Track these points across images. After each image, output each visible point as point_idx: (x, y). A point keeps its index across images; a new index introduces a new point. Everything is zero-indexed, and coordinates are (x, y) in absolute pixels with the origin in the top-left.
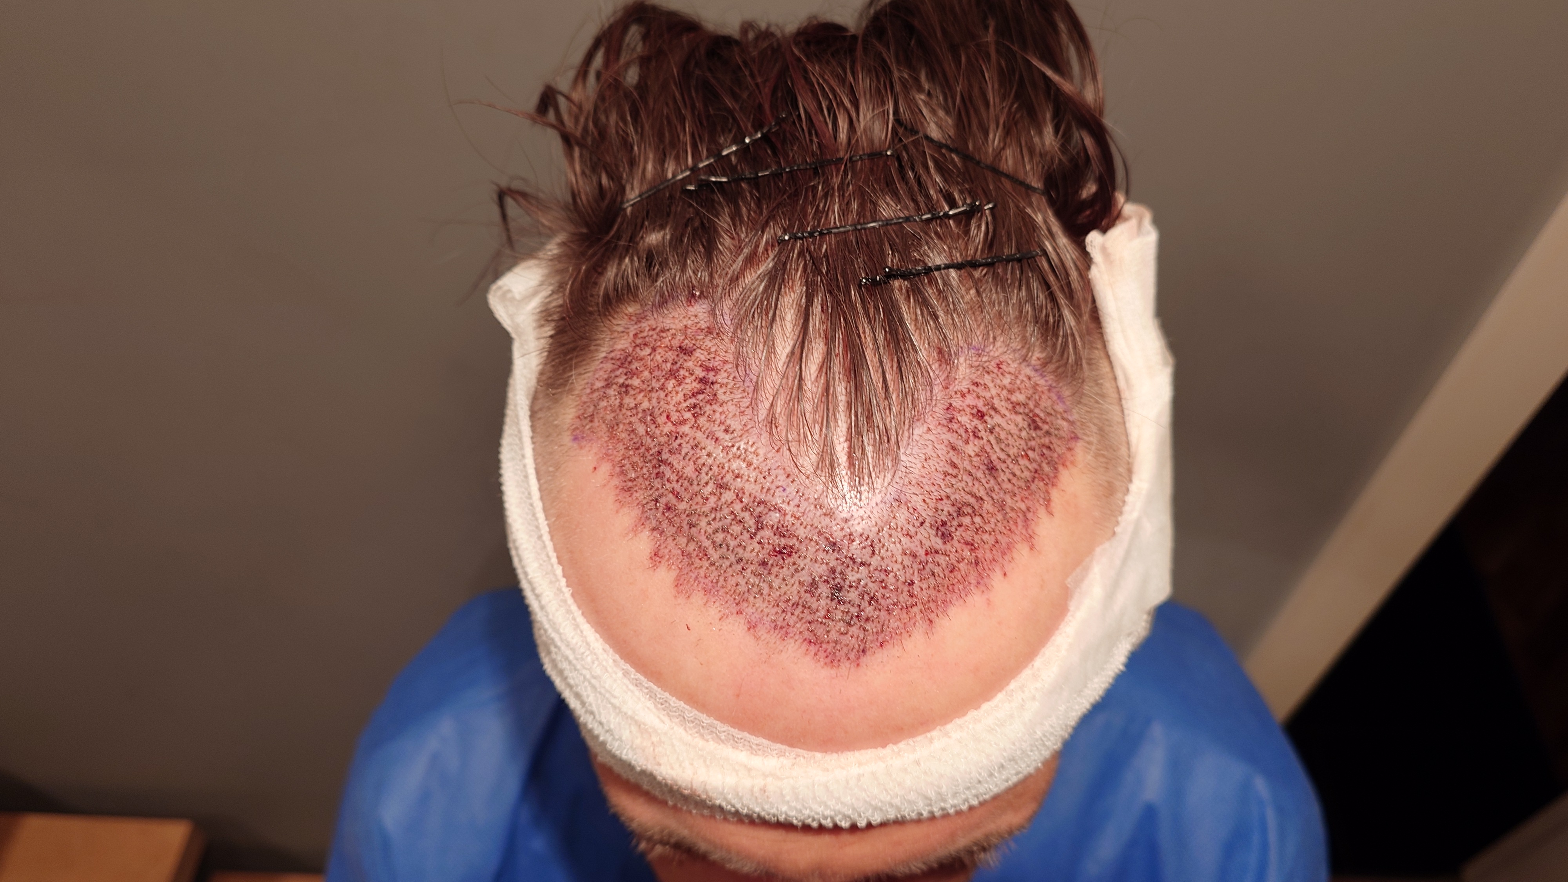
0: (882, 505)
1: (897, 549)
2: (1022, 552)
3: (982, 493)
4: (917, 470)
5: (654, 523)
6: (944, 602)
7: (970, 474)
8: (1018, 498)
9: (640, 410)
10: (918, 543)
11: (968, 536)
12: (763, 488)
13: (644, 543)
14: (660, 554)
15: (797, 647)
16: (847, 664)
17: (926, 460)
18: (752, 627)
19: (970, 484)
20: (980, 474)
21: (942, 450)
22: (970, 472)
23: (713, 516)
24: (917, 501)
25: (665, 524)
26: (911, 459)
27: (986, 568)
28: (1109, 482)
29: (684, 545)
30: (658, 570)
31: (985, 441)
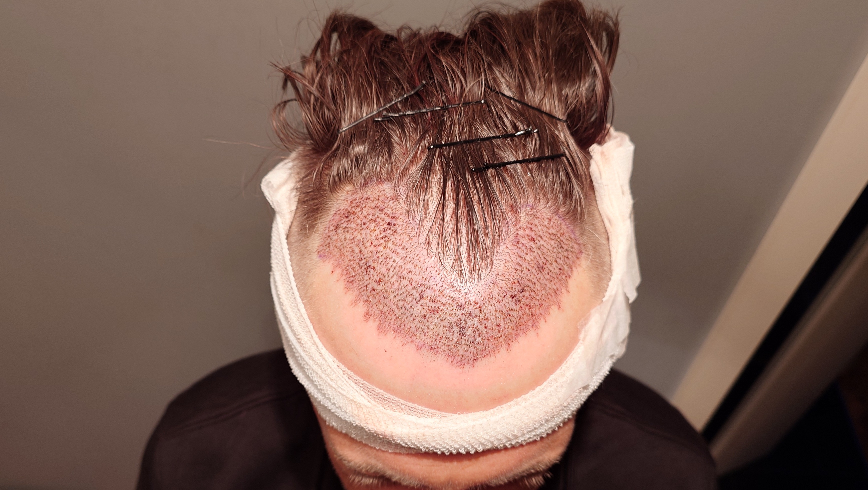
0: (484, 286)
1: (492, 309)
2: (554, 310)
3: (535, 280)
4: (502, 268)
5: (365, 298)
6: (516, 335)
7: (529, 270)
8: (552, 283)
9: (355, 240)
10: (503, 305)
11: (527, 302)
12: (423, 277)
13: (361, 309)
14: (370, 314)
15: (442, 358)
16: (468, 366)
17: (506, 262)
18: (419, 348)
19: (529, 275)
20: (534, 271)
21: (514, 257)
22: (528, 269)
23: (397, 293)
24: (502, 284)
25: (371, 298)
26: (498, 262)
27: (537, 318)
28: (598, 275)
29: (381, 308)
30: (369, 322)
31: (536, 253)
